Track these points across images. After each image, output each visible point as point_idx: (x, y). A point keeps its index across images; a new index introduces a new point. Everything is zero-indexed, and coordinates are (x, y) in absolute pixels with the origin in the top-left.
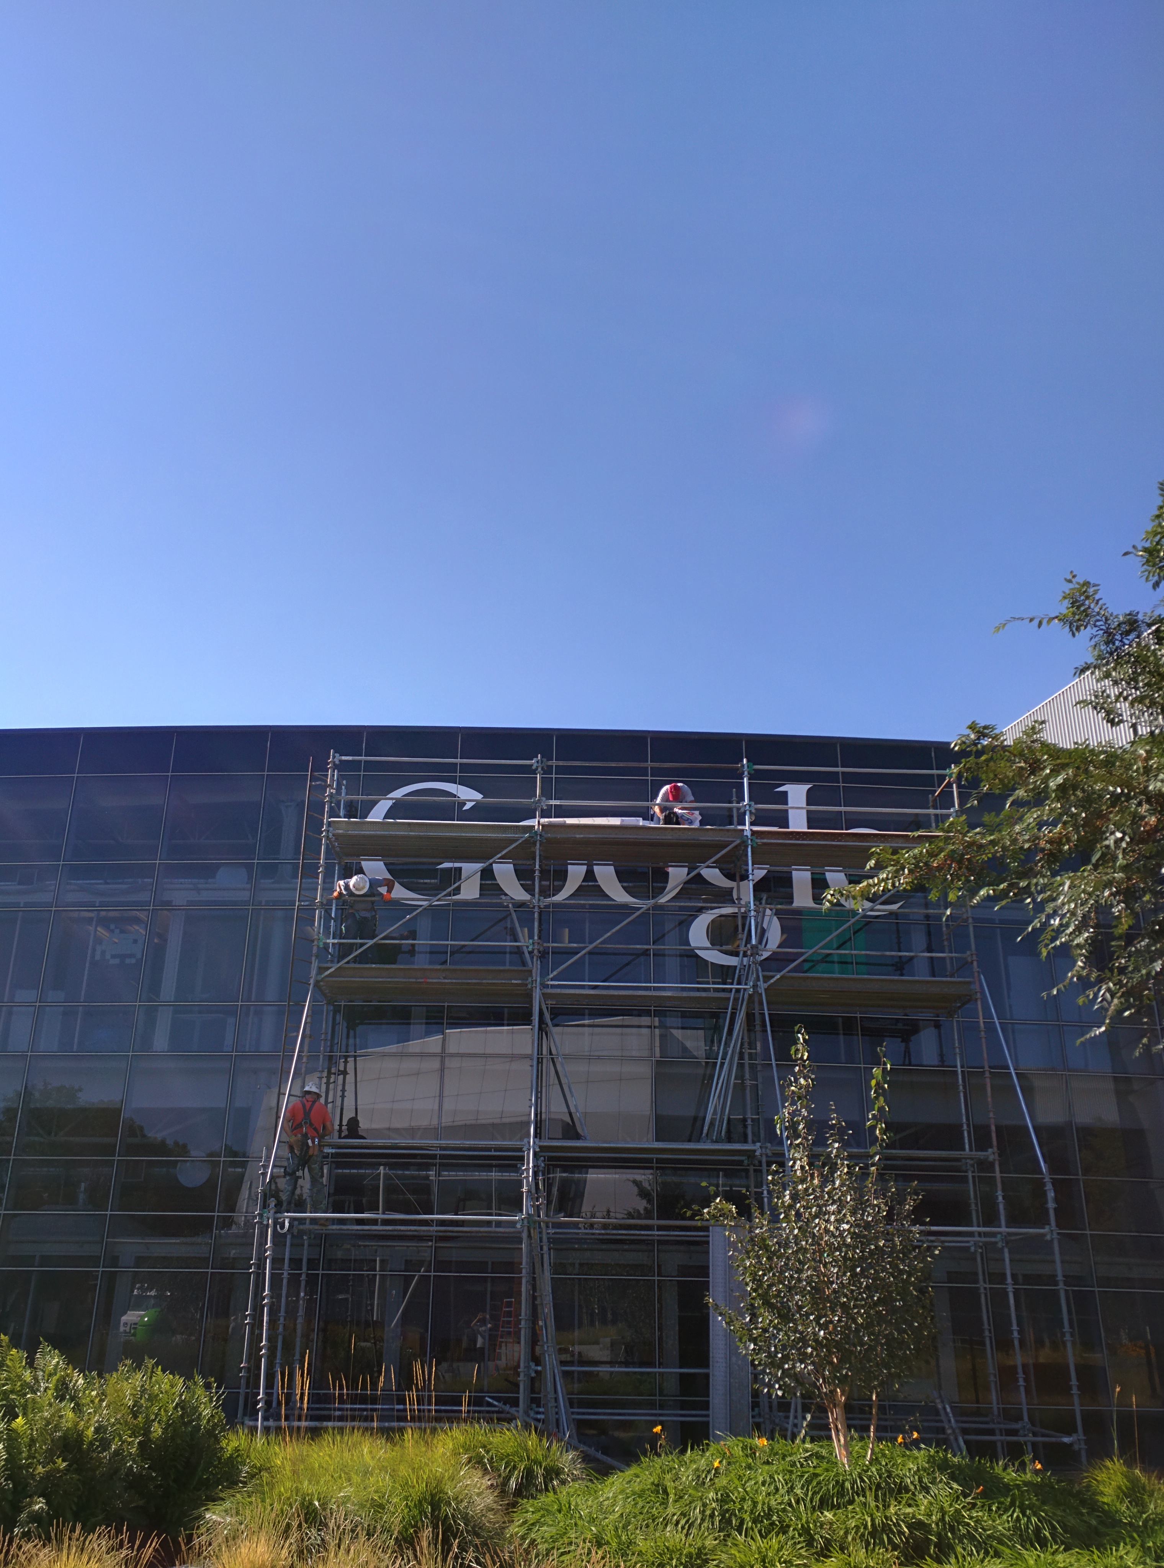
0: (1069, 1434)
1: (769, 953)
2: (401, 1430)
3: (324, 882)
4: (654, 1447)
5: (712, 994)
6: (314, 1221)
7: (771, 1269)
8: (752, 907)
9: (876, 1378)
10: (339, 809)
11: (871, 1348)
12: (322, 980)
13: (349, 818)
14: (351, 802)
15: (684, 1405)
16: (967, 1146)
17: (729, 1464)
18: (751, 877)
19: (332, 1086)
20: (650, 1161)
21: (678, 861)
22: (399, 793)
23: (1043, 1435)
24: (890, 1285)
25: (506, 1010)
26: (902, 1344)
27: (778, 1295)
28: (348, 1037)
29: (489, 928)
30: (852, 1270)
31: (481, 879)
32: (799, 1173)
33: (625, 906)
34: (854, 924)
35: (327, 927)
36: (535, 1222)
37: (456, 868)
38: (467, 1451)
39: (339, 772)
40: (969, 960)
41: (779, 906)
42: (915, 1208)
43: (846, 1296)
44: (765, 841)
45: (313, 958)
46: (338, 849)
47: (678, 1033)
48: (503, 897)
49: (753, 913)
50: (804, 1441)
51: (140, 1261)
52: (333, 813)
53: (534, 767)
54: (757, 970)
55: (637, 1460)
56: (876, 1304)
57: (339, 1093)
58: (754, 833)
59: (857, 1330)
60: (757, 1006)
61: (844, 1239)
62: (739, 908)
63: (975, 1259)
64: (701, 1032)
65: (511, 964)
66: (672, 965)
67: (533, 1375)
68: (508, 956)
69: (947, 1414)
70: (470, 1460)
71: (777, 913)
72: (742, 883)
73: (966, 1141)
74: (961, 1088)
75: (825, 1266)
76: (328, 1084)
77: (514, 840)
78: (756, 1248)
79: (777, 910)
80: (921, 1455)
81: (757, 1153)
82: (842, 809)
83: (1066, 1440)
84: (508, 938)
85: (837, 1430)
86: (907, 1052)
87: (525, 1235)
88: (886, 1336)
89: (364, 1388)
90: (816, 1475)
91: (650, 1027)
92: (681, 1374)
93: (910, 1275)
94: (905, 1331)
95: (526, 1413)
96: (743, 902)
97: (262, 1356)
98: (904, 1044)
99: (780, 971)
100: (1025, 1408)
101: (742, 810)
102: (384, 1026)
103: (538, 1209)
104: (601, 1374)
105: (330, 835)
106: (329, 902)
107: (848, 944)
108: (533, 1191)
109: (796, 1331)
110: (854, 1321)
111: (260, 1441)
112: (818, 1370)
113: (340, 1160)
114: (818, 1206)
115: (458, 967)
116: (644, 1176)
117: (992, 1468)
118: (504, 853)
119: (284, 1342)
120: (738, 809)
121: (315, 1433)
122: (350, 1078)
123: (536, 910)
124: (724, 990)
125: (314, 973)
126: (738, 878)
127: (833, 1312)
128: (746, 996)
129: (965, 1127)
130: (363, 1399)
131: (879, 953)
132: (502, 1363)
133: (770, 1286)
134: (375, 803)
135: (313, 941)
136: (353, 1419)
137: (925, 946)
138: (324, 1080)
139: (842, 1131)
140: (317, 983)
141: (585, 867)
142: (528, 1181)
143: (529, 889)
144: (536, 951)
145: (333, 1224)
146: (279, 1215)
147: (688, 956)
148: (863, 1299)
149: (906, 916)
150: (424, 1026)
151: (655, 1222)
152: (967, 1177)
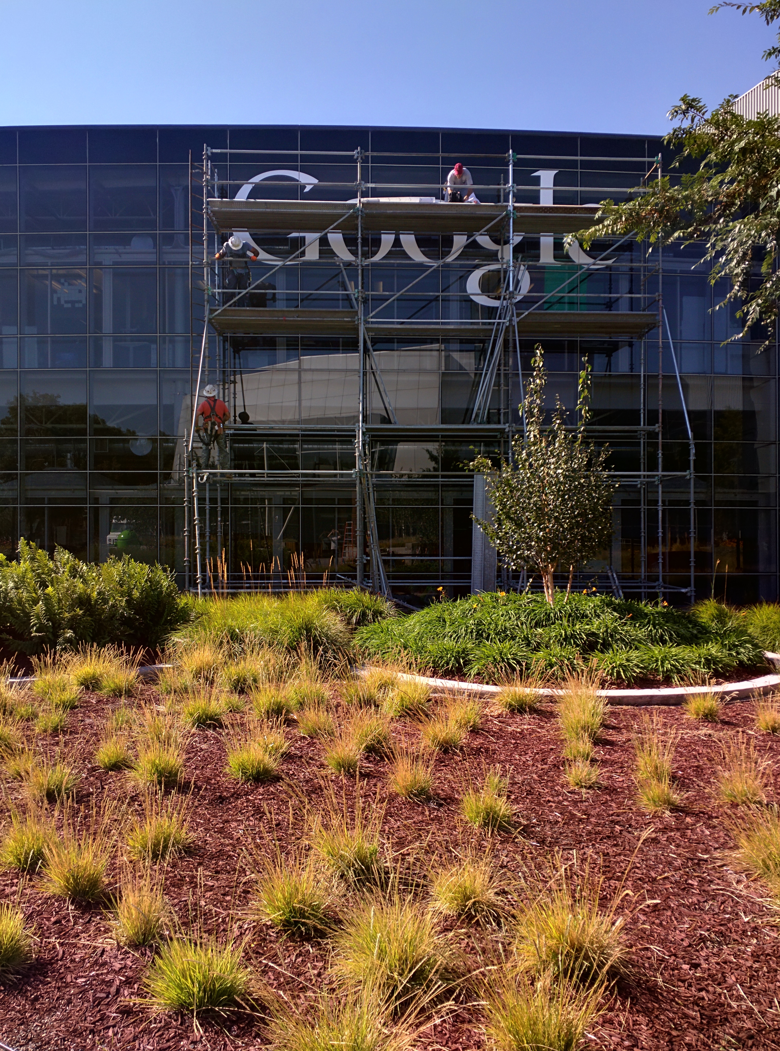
0: (686, 588)
1: (522, 297)
2: (286, 593)
3: (208, 247)
4: (438, 598)
5: (481, 327)
6: (223, 475)
7: (512, 497)
8: (511, 264)
9: (573, 558)
10: (214, 192)
11: (572, 542)
12: (213, 318)
13: (222, 198)
14: (223, 185)
15: (456, 577)
16: (642, 423)
17: (482, 606)
18: (511, 241)
19: (226, 391)
20: (437, 436)
21: (461, 230)
22: (257, 179)
23: (670, 588)
24: (586, 505)
25: (341, 340)
26: (590, 539)
27: (516, 513)
28: (235, 358)
29: (327, 282)
30: (563, 496)
31: (320, 246)
32: (532, 440)
33: (421, 265)
34: (580, 275)
35: (213, 281)
36: (364, 474)
37: (301, 237)
38: (326, 603)
39: (211, 162)
40: (657, 299)
41: (530, 263)
42: (606, 459)
43: (558, 512)
44: (522, 214)
45: (206, 303)
46: (216, 223)
47: (456, 356)
48: (336, 258)
49: (511, 268)
50: (527, 593)
51: (113, 500)
52: (210, 195)
53: (355, 157)
54: (512, 309)
55: (428, 605)
56: (576, 517)
57: (232, 396)
58: (515, 208)
59: (563, 532)
60: (511, 334)
61: (559, 479)
62: (502, 265)
63: (640, 492)
64: (472, 354)
65: (343, 307)
66: (454, 307)
67: (365, 562)
68: (341, 302)
69: (614, 578)
70: (328, 607)
71: (529, 268)
72: (505, 247)
73: (642, 420)
74: (642, 386)
75: (546, 495)
76: (224, 389)
77: (341, 215)
78: (503, 485)
79: (528, 266)
80: (597, 600)
81: (507, 430)
82: (579, 189)
83: (683, 590)
84: (341, 288)
85: (548, 588)
86: (609, 363)
87: (358, 482)
88: (581, 535)
89: (262, 571)
90: (534, 610)
91: (438, 350)
92: (454, 560)
93: (599, 499)
94: (593, 532)
95: (362, 583)
96: (505, 261)
97: (196, 554)
98: (607, 358)
99: (528, 310)
100: (661, 574)
101: (507, 190)
102: (258, 351)
103: (366, 466)
104: (406, 562)
105: (209, 211)
106: (213, 263)
107: (576, 290)
108: (363, 455)
109: (525, 533)
110: (562, 526)
111: (200, 600)
112: (538, 553)
113: (236, 438)
114: (543, 459)
115: (306, 309)
116: (433, 447)
117: (638, 605)
118: (335, 224)
119: (210, 547)
120: (505, 189)
121: (234, 596)
122: (238, 386)
123: (360, 267)
124: (490, 323)
125: (207, 313)
126: (502, 243)
127: (549, 522)
128: (504, 327)
129: (642, 411)
130: (262, 578)
131: (596, 295)
132: (346, 558)
133: (511, 507)
134: (239, 187)
135: (204, 291)
136: (256, 588)
137: (628, 290)
138: (221, 387)
139: (562, 413)
140: (210, 320)
141: (393, 236)
142: (359, 449)
143: (354, 253)
144: (360, 298)
145: (235, 477)
146: (199, 471)
147: (465, 301)
148: (568, 514)
149: (617, 269)
150: (285, 351)
151: (440, 473)
152: (640, 442)
